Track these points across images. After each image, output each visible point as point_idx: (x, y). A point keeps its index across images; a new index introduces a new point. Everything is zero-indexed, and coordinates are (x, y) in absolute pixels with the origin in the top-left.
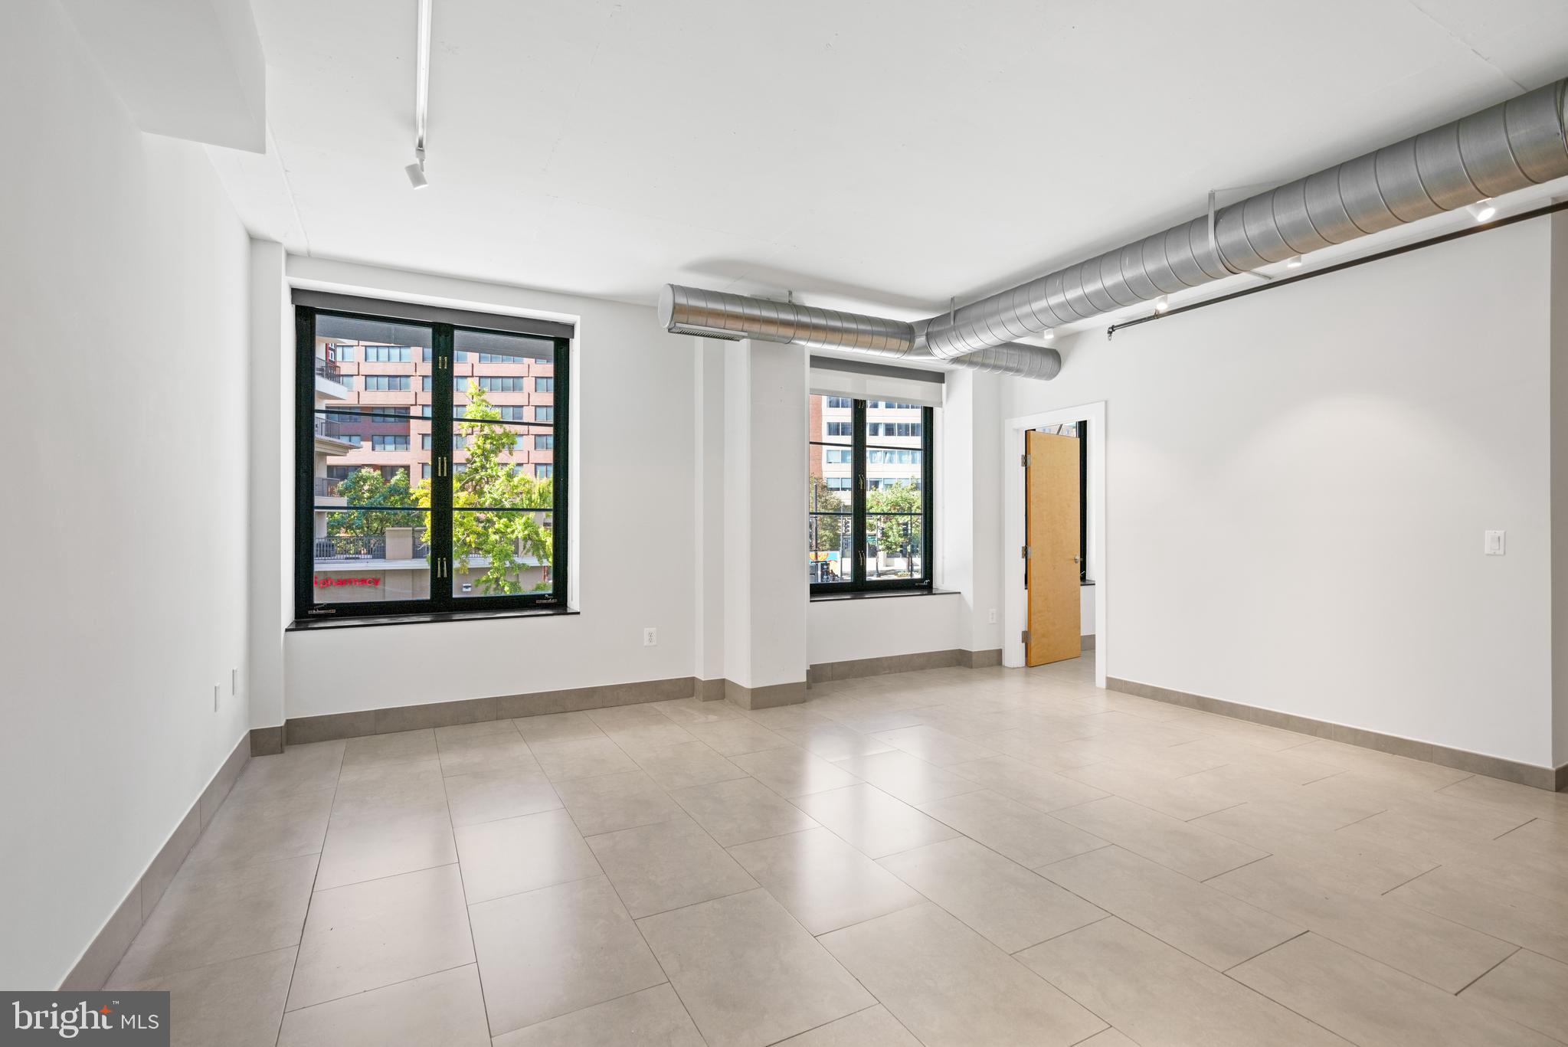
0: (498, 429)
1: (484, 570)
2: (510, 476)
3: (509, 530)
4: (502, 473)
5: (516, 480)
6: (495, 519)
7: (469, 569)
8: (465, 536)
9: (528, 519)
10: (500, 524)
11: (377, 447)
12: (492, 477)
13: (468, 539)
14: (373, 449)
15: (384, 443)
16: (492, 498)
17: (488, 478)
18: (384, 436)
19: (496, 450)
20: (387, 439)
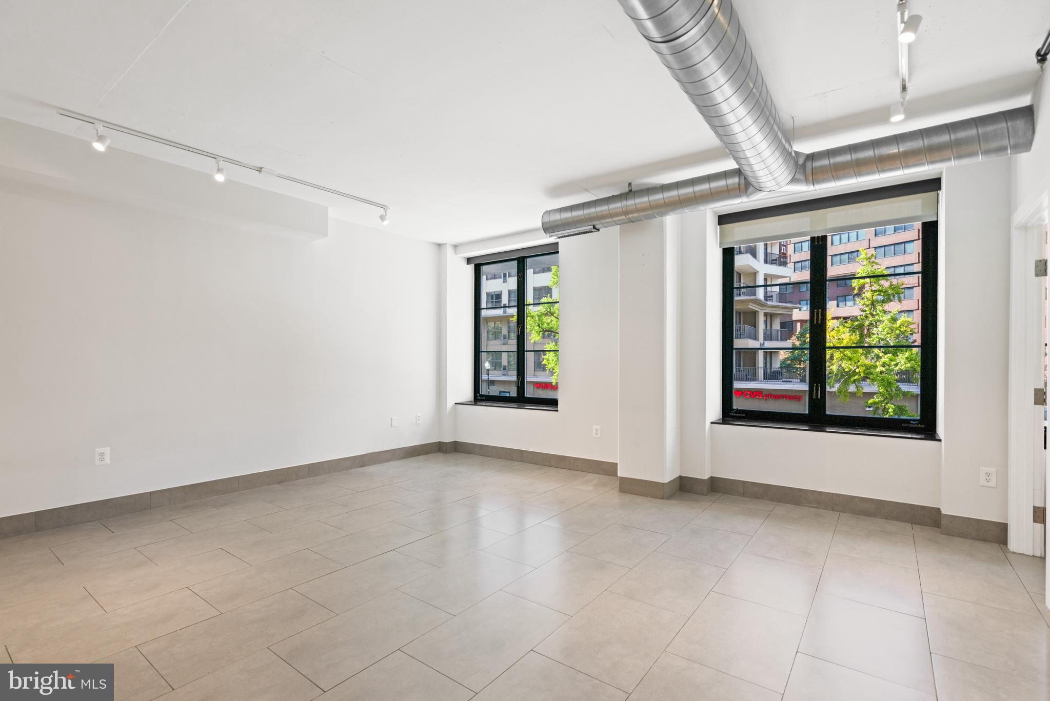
0: (885, 284)
1: (871, 395)
2: (894, 320)
3: (893, 363)
4: (886, 318)
5: (899, 322)
6: (881, 354)
7: (864, 393)
8: (855, 368)
9: (912, 354)
10: (886, 358)
11: (841, 304)
12: (879, 321)
13: (857, 370)
14: (838, 306)
15: (845, 300)
16: (878, 338)
17: (876, 323)
18: (845, 296)
19: (887, 300)
20: (847, 297)
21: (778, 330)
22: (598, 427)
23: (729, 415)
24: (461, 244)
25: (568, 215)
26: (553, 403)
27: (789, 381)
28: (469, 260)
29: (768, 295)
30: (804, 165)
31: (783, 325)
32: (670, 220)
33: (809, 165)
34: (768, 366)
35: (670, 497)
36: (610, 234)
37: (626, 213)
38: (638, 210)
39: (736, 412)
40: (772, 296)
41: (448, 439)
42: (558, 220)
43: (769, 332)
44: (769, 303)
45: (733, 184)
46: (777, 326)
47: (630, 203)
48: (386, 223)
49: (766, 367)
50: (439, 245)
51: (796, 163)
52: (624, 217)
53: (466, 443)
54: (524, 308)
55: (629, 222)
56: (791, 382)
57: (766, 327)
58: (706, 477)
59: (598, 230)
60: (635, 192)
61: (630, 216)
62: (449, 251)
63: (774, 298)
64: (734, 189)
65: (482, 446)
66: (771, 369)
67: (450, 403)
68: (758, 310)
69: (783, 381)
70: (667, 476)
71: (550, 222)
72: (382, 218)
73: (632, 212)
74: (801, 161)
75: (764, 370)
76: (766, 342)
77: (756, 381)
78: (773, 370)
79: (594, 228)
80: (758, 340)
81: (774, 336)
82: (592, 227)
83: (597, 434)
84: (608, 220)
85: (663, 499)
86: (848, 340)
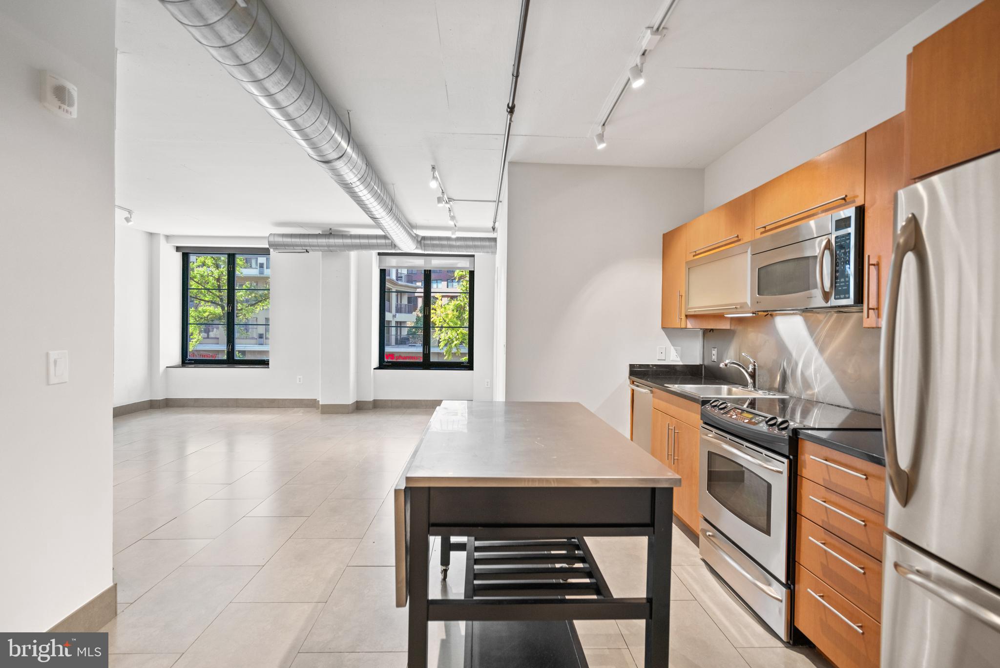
21: (406, 305)
22: (301, 377)
23: (383, 365)
24: (174, 236)
25: (288, 240)
26: (264, 363)
27: (414, 346)
28: (178, 249)
29: (399, 276)
30: (421, 241)
31: (410, 300)
32: (353, 254)
33: (423, 242)
34: (399, 334)
35: (352, 412)
36: (315, 256)
37: (329, 246)
38: (335, 246)
39: (387, 363)
40: (401, 277)
41: (160, 396)
42: (281, 242)
43: (399, 307)
44: (400, 282)
45: (389, 243)
46: (405, 301)
47: (332, 241)
48: (130, 223)
49: (397, 334)
50: (151, 235)
51: (417, 241)
52: (327, 248)
53: (179, 399)
54: (234, 292)
55: (329, 251)
56: (415, 346)
57: (397, 302)
58: (371, 400)
59: (308, 252)
60: (334, 235)
61: (331, 248)
62: (162, 241)
63: (403, 279)
64: (389, 246)
65: (196, 400)
66: (400, 336)
67: (162, 368)
68: (391, 287)
69: (409, 346)
70: (350, 400)
71: (274, 242)
72: (128, 220)
73: (332, 246)
74: (419, 239)
75: (396, 337)
76: (397, 314)
77: (390, 345)
78: (402, 336)
79: (307, 251)
80: (391, 312)
81: (403, 309)
82: (305, 250)
83: (300, 381)
84: (317, 248)
85: (348, 413)
86: (451, 315)
